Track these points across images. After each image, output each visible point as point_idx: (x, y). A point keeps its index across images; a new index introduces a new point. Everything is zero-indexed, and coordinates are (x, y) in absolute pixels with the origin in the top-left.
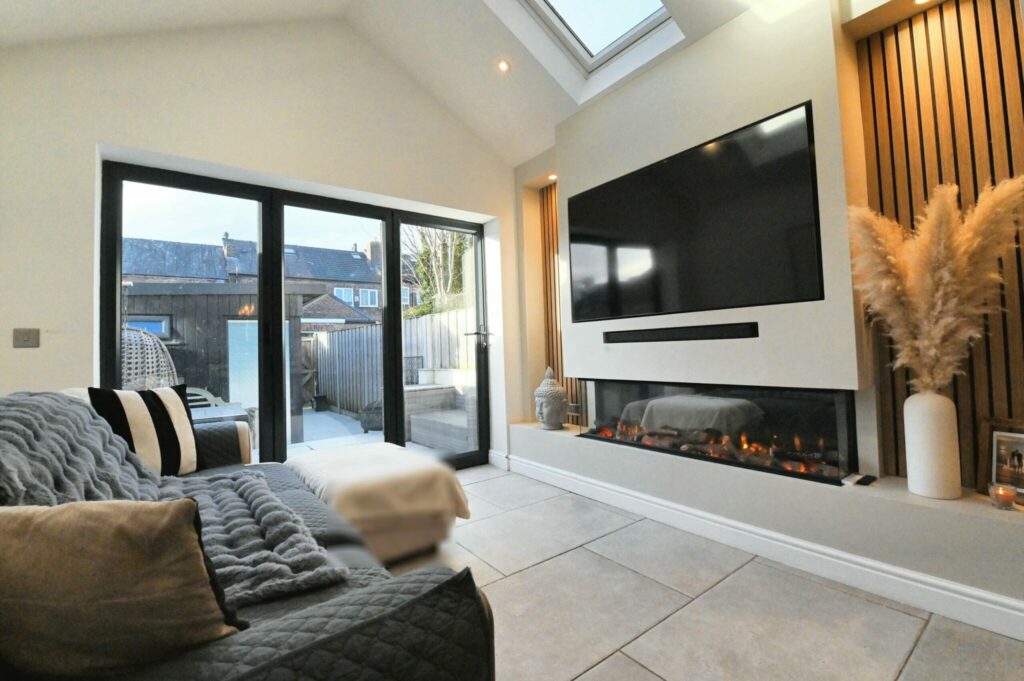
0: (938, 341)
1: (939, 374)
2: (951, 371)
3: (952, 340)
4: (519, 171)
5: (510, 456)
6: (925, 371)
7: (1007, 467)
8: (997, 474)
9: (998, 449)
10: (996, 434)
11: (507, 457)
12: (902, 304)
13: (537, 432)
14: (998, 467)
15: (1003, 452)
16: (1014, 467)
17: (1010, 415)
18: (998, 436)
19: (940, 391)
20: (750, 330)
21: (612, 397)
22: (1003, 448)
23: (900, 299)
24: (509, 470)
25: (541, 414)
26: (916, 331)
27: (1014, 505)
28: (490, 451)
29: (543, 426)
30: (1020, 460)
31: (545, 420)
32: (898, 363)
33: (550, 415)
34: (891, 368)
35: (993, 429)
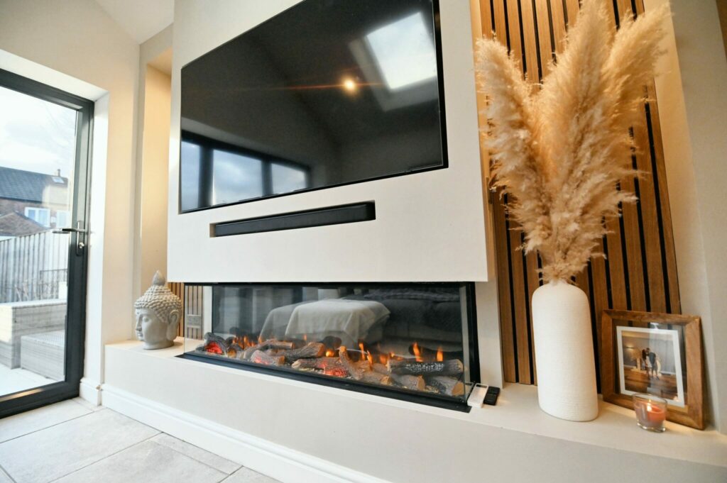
0: (578, 213)
1: (575, 257)
2: (586, 254)
3: (592, 212)
4: (143, 48)
5: (103, 387)
6: (558, 255)
7: (636, 370)
8: (626, 378)
9: (625, 347)
10: (620, 329)
11: (98, 388)
12: (534, 169)
13: (138, 353)
14: (626, 369)
15: (630, 350)
16: (647, 369)
17: (629, 307)
18: (622, 331)
19: (573, 280)
20: (367, 211)
21: (232, 304)
22: (630, 346)
23: (533, 163)
24: (100, 404)
25: (140, 330)
26: (549, 205)
27: (667, 424)
28: (83, 380)
29: (144, 345)
30: (653, 361)
31: (144, 338)
32: (530, 247)
33: (151, 330)
34: (523, 252)
35: (616, 323)
